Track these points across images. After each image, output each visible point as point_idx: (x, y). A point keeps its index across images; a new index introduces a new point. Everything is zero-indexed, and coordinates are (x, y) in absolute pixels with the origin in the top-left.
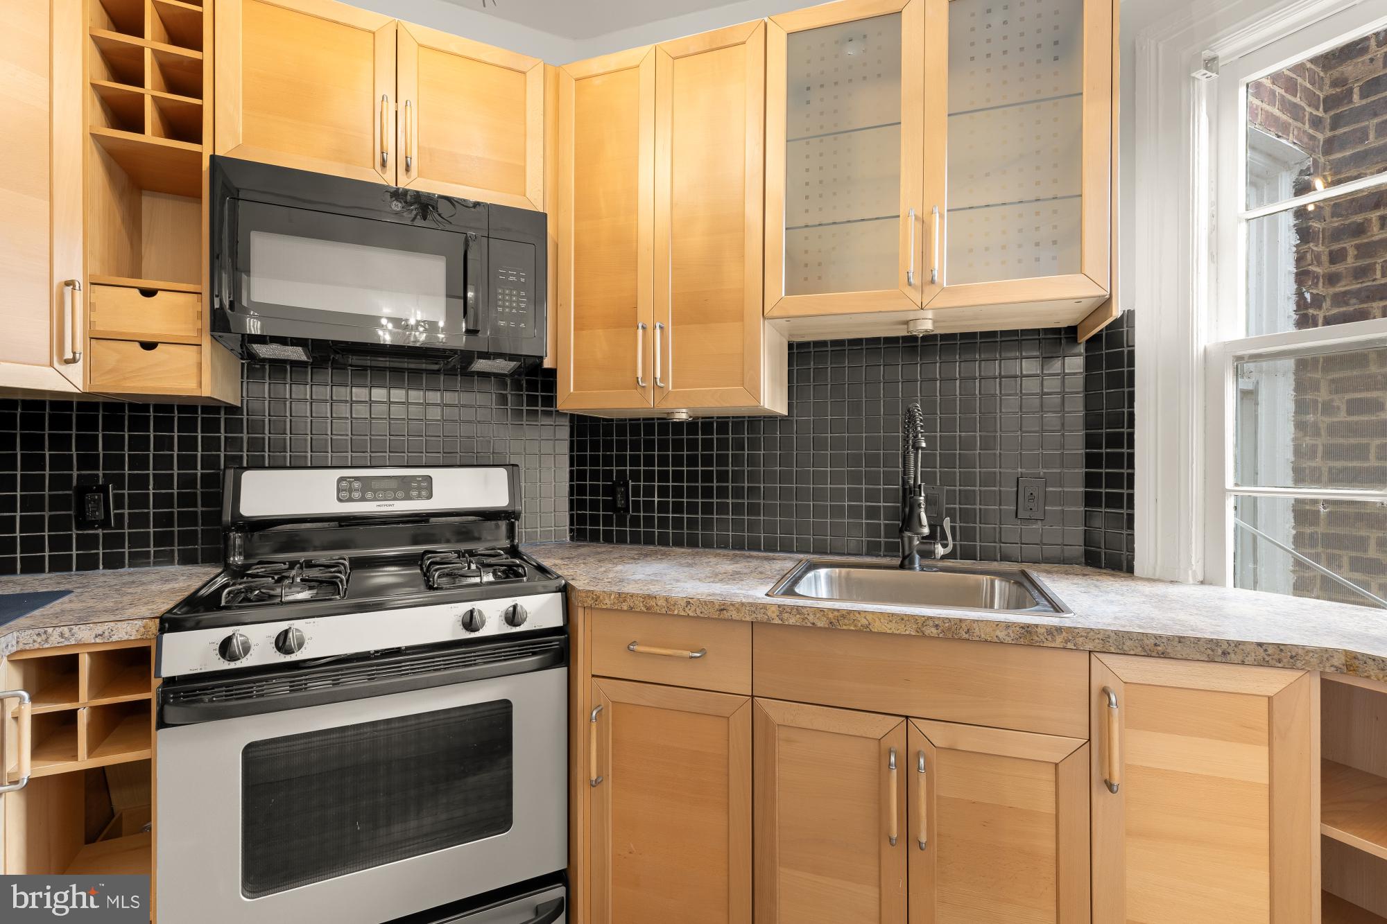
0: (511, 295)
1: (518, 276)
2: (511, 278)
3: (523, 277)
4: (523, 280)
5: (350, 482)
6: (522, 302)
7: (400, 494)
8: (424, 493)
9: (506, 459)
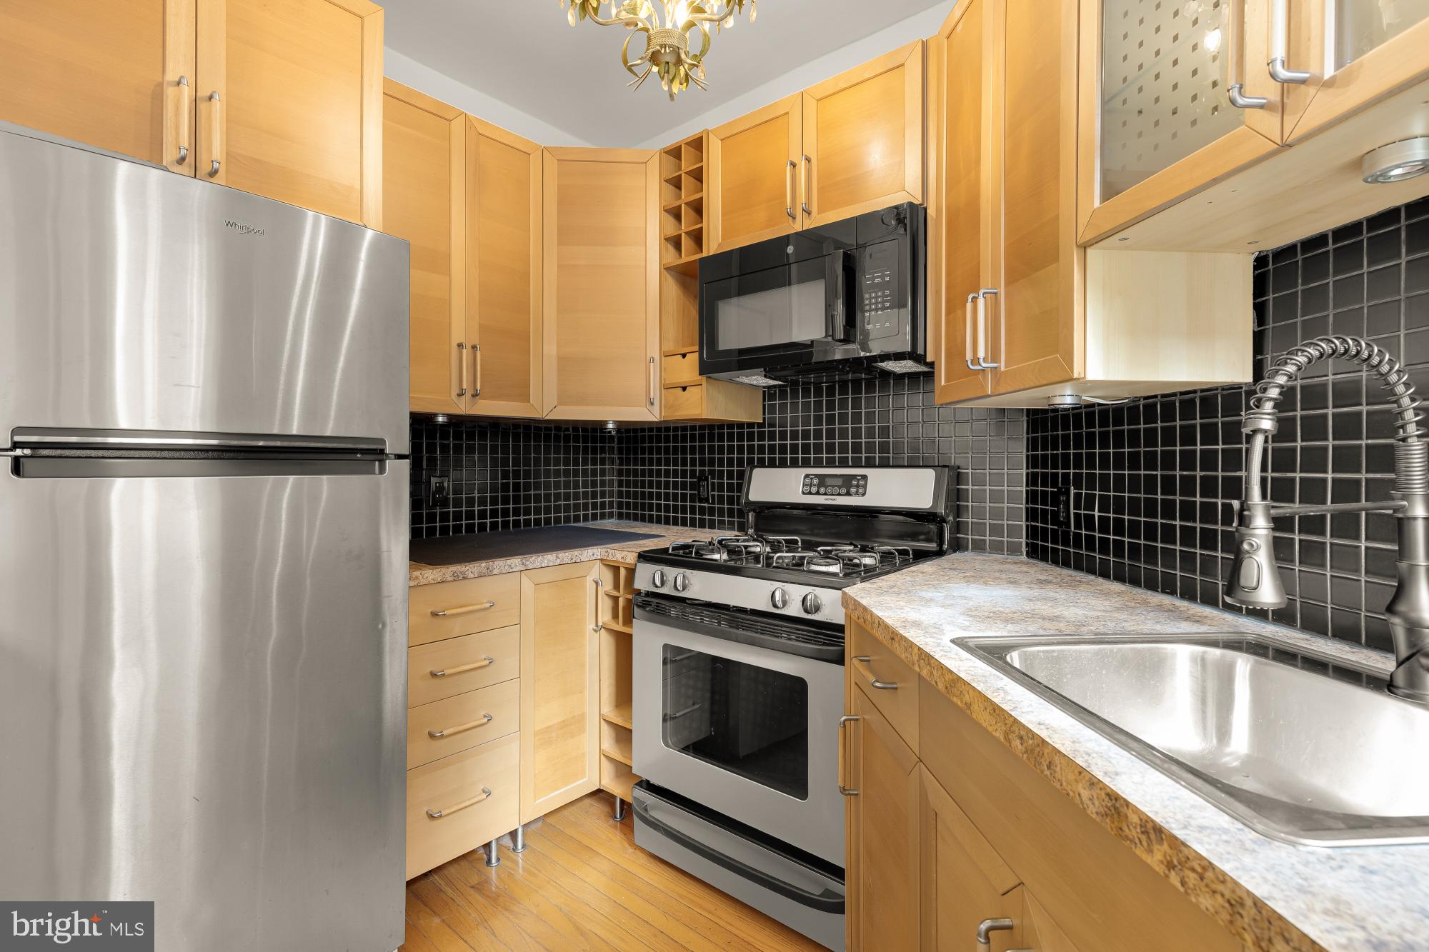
0: (876, 297)
1: (883, 277)
2: (877, 281)
3: (887, 275)
4: (887, 279)
5: (812, 479)
6: (887, 301)
7: (844, 491)
8: (860, 491)
9: (934, 460)
